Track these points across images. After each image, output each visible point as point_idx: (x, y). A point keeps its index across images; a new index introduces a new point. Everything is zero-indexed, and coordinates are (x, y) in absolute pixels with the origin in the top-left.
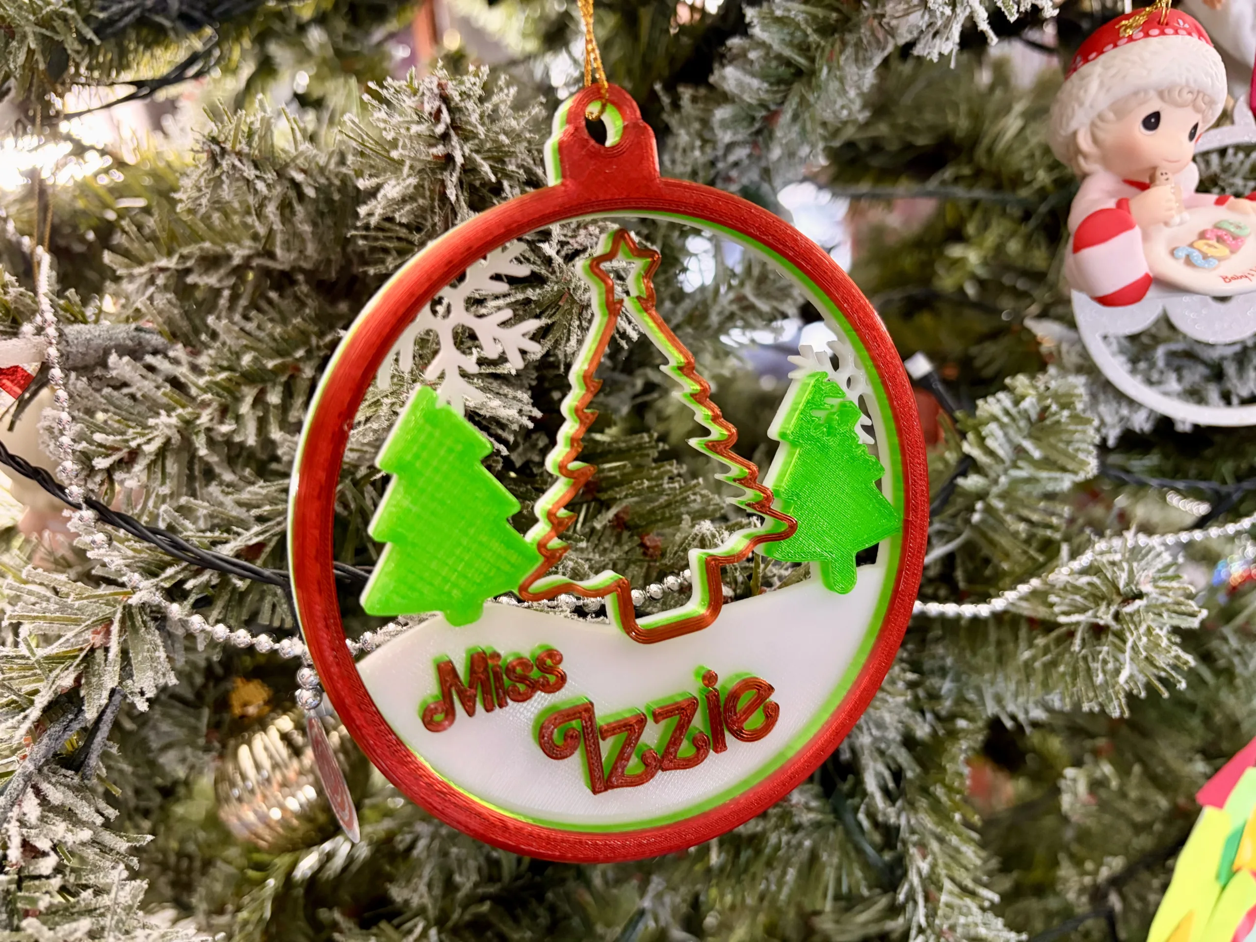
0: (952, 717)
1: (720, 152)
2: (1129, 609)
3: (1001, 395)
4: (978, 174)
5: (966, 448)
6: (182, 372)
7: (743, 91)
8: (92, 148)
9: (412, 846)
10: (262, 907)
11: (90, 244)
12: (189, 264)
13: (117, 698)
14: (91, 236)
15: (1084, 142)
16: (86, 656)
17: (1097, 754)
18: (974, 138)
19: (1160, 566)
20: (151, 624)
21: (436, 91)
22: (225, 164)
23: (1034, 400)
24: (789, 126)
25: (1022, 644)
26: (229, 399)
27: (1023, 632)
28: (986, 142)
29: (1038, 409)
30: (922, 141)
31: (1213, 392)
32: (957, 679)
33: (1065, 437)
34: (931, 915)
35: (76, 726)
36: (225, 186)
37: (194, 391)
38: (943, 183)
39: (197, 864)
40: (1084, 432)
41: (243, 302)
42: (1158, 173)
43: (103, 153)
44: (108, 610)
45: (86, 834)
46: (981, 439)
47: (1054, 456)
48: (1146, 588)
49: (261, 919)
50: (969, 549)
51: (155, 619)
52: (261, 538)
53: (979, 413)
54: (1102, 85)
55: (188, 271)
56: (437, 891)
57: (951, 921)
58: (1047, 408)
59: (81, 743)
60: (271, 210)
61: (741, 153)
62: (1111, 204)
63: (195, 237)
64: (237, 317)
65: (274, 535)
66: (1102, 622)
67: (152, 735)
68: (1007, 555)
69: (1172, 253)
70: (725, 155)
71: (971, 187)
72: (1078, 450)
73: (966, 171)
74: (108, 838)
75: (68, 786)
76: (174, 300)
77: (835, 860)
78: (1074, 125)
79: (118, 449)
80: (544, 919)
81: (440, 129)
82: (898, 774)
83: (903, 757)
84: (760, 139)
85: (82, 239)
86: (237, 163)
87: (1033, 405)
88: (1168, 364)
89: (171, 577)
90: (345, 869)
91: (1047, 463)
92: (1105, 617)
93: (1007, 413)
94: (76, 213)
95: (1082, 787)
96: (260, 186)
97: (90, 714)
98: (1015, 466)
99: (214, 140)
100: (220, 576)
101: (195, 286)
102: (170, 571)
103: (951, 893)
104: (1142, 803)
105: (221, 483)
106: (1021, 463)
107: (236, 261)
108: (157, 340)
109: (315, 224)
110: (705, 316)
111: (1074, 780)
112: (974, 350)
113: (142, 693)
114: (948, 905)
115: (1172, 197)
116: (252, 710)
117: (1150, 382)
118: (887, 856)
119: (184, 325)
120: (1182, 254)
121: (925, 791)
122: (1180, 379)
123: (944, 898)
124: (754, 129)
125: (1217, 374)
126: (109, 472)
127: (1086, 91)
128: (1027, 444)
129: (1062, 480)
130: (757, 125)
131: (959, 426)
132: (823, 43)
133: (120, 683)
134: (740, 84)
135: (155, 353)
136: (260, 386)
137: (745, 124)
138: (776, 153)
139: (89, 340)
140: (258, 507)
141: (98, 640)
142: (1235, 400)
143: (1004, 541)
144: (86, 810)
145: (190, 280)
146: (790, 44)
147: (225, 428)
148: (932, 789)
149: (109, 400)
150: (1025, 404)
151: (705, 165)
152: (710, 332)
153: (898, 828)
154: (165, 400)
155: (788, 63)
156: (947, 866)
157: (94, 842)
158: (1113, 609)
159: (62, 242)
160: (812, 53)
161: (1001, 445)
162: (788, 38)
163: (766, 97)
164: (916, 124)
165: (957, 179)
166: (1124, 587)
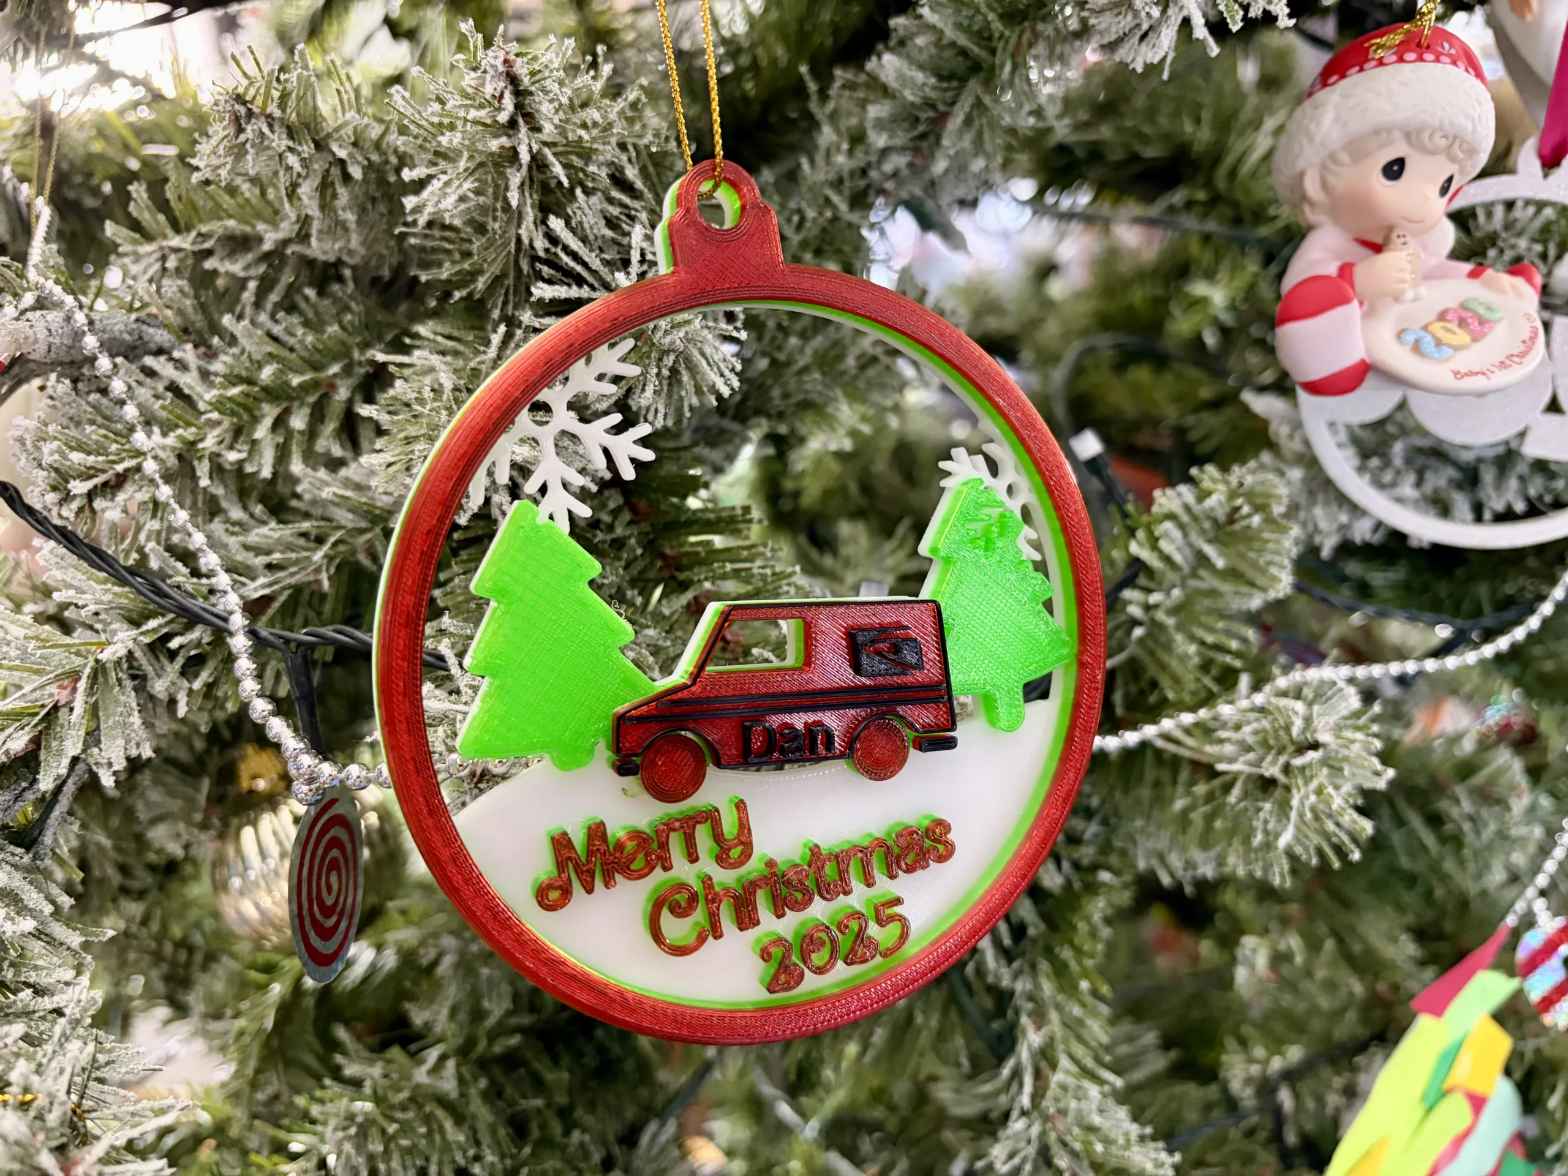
0: (1095, 867)
1: (873, 158)
2: (1298, 762)
3: (1183, 488)
4: (1215, 200)
5: (1134, 548)
6: (188, 381)
7: (904, 85)
8: (121, 75)
9: (435, 963)
10: (262, 1018)
11: (106, 199)
12: (207, 245)
13: (81, 767)
14: (107, 188)
15: (1312, 186)
16: (48, 714)
17: (1285, 922)
18: (1216, 155)
19: (1345, 713)
20: (129, 684)
21: (501, 68)
22: (250, 131)
23: (1223, 498)
24: (960, 133)
25: (1180, 789)
26: (245, 417)
27: (1184, 775)
28: (1229, 161)
29: (1227, 509)
30: (1150, 152)
31: (1461, 504)
32: (1105, 822)
33: (1257, 545)
34: (1038, 1096)
35: (30, 796)
36: (249, 157)
37: (202, 406)
38: (1171, 209)
39: (198, 958)
40: (1278, 542)
41: (274, 297)
42: (1394, 235)
43: (135, 82)
44: (78, 661)
45: (28, 925)
46: (1153, 542)
47: (1243, 567)
48: (1324, 737)
49: (259, 1031)
50: (1133, 667)
51: (134, 677)
52: (267, 591)
53: (1155, 509)
54: (1337, 119)
55: (209, 253)
56: (462, 1016)
57: (1062, 1105)
58: (1237, 509)
59: (36, 816)
60: (306, 190)
61: (898, 161)
62: (1332, 269)
63: (218, 213)
64: (263, 317)
65: (284, 589)
66: (1267, 774)
67: (140, 806)
68: (1177, 681)
69: (1399, 335)
70: (880, 162)
71: (1204, 216)
72: (1269, 563)
73: (1201, 195)
74: (59, 930)
75: (15, 866)
76: (187, 289)
77: (934, 1023)
78: (1301, 164)
79: (104, 471)
80: (591, 1060)
81: (503, 117)
82: (1019, 931)
83: (1026, 911)
84: (925, 145)
85: (96, 192)
86: (266, 130)
87: (1220, 503)
88: (1408, 461)
89: (154, 630)
90: (366, 979)
91: (1232, 574)
92: (1272, 769)
93: (1187, 508)
94: (90, 157)
95: (1262, 961)
96: (292, 160)
97: (46, 783)
98: (1194, 574)
99: (239, 99)
100: (213, 633)
101: (214, 273)
102: (152, 624)
103: (1067, 1072)
104: (1330, 986)
105: (226, 521)
106: (1203, 573)
107: (267, 246)
108: (160, 336)
109: (362, 211)
110: (840, 357)
111: (1254, 951)
112: (1190, 420)
113: (110, 765)
114: (1064, 1088)
115: (1408, 266)
116: (261, 785)
117: (1380, 485)
118: (996, 1025)
119: (199, 321)
120: (1410, 338)
121: (1049, 953)
122: (1419, 484)
123: (1057, 1078)
124: (916, 133)
125: (1470, 478)
126: (90, 495)
127: (1318, 124)
128: (1209, 550)
129: (1250, 596)
130: (921, 128)
131: (1129, 522)
132: (1007, 33)
133: (84, 751)
134: (901, 77)
135: (159, 352)
136: (284, 405)
137: (906, 125)
138: (940, 166)
140: (268, 553)
141: (63, 696)
142: (1487, 515)
143: (1174, 663)
144: (34, 895)
145: (209, 264)
146: (966, 30)
147: (232, 456)
148: (1057, 950)
149: (95, 407)
150: (1210, 502)
151: (852, 174)
152: (846, 379)
153: (1011, 994)
154: (164, 414)
155: (963, 52)
156: (1066, 1042)
157: (39, 934)
158: (1282, 760)
159: (71, 195)
160: (994, 43)
161: (1179, 549)
162: (966, 23)
163: (933, 95)
164: (1147, 129)
165: (1189, 205)
166: (1299, 734)
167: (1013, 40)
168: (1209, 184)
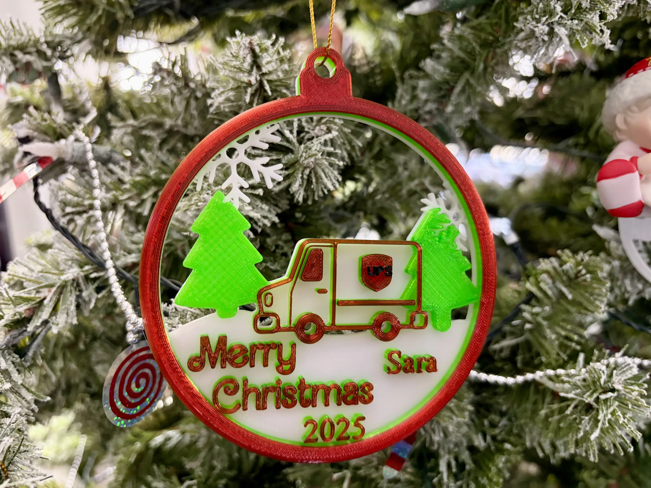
0: (503, 441)
1: (421, 104)
2: (603, 397)
3: (553, 259)
4: (588, 143)
5: (528, 286)
6: (124, 175)
7: (435, 72)
9: (197, 440)
12: (144, 125)
15: (620, 122)
16: (40, 301)
18: (590, 123)
19: (630, 376)
20: (74, 293)
23: (573, 265)
24: (460, 95)
29: (575, 271)
32: (510, 420)
33: (589, 290)
35: (26, 334)
40: (600, 289)
41: (166, 147)
46: (537, 284)
48: (617, 386)
53: (539, 268)
54: (632, 91)
55: (142, 128)
58: (580, 271)
59: (28, 343)
62: (628, 158)
64: (160, 153)
66: (587, 402)
68: (547, 353)
71: (583, 149)
72: (595, 299)
74: (24, 392)
75: (13, 362)
76: (133, 141)
78: (614, 112)
79: (79, 205)
84: (443, 100)
87: (571, 268)
89: (86, 271)
91: (576, 303)
92: (590, 400)
98: (558, 302)
107: (167, 127)
113: (58, 324)
124: (440, 95)
128: (565, 290)
129: (586, 315)
130: (442, 93)
131: (527, 272)
133: (49, 317)
137: (436, 91)
138: (449, 109)
143: (547, 344)
145: (144, 132)
146: (464, 51)
148: (480, 479)
150: (566, 267)
154: (111, 186)
155: (463, 60)
158: (595, 395)
160: (476, 57)
161: (550, 288)
162: (464, 48)
163: (448, 77)
164: (558, 113)
165: (577, 145)
166: (604, 383)
167: (485, 55)
168: (586, 136)
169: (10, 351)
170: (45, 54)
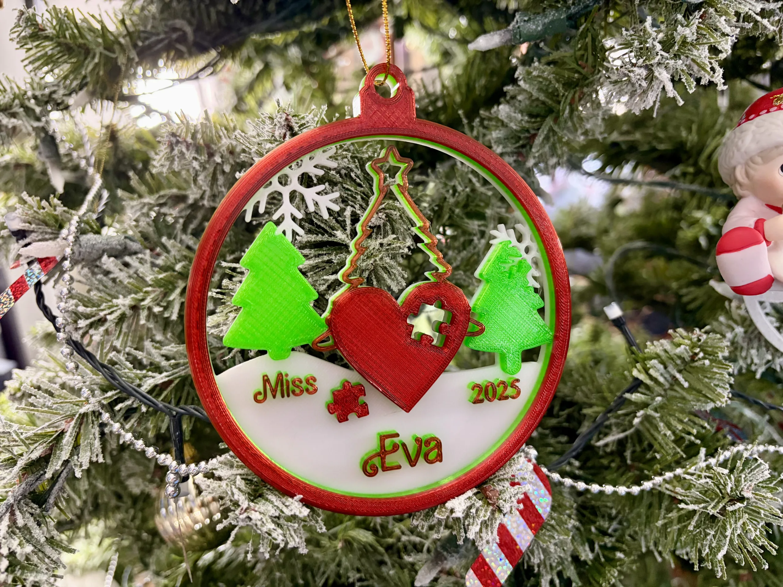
2: (730, 508)
3: (664, 341)
5: (635, 373)
6: (142, 270)
7: (511, 121)
12: (163, 201)
15: (740, 175)
16: (58, 435)
18: (700, 148)
19: (761, 480)
21: (283, 123)
22: (177, 150)
23: (688, 348)
24: (542, 145)
25: (663, 513)
28: (707, 151)
29: (690, 354)
30: (662, 147)
32: (620, 523)
33: (709, 375)
35: (44, 478)
38: (674, 177)
40: (721, 375)
44: (75, 409)
46: (646, 371)
47: (699, 386)
48: (747, 494)
53: (647, 352)
54: (754, 138)
55: (165, 204)
58: (696, 354)
59: (48, 487)
60: (202, 178)
62: (750, 224)
63: (169, 185)
64: (184, 237)
65: (176, 378)
66: (711, 513)
71: (692, 181)
72: (717, 386)
73: (691, 170)
76: (151, 223)
78: (733, 162)
79: (94, 316)
84: (523, 151)
87: (686, 350)
89: (110, 397)
91: (694, 390)
92: (714, 511)
93: (667, 353)
96: (195, 164)
98: (671, 389)
99: (173, 135)
102: (110, 394)
105: (152, 341)
107: (190, 201)
108: (135, 246)
113: (81, 466)
124: (518, 145)
126: (89, 327)
127: (743, 141)
128: (679, 377)
129: (705, 403)
130: (521, 142)
132: (567, 93)
133: (70, 458)
134: (509, 117)
135: (133, 254)
137: (513, 141)
139: (93, 245)
141: (66, 427)
143: (659, 438)
146: (545, 92)
147: (157, 309)
149: (100, 281)
150: (680, 349)
154: (129, 286)
155: (543, 103)
158: (721, 505)
160: (560, 99)
161: (661, 375)
162: (544, 88)
163: (527, 125)
164: (661, 135)
165: (684, 174)
166: (731, 491)
167: (570, 97)
168: (695, 164)
169: (28, 500)
170: (33, 110)
